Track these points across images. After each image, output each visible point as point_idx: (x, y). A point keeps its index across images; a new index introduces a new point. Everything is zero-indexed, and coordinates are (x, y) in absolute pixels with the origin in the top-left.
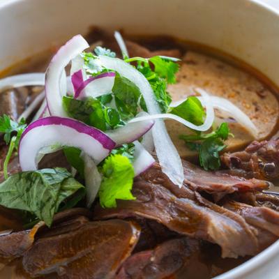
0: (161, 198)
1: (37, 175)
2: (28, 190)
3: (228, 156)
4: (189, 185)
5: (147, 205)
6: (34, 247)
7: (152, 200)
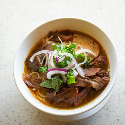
0: (81, 81)
1: (52, 80)
2: (51, 84)
3: (91, 64)
4: (86, 76)
5: (78, 83)
6: (56, 96)
7: (79, 82)
